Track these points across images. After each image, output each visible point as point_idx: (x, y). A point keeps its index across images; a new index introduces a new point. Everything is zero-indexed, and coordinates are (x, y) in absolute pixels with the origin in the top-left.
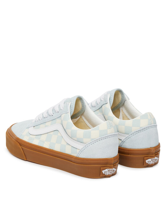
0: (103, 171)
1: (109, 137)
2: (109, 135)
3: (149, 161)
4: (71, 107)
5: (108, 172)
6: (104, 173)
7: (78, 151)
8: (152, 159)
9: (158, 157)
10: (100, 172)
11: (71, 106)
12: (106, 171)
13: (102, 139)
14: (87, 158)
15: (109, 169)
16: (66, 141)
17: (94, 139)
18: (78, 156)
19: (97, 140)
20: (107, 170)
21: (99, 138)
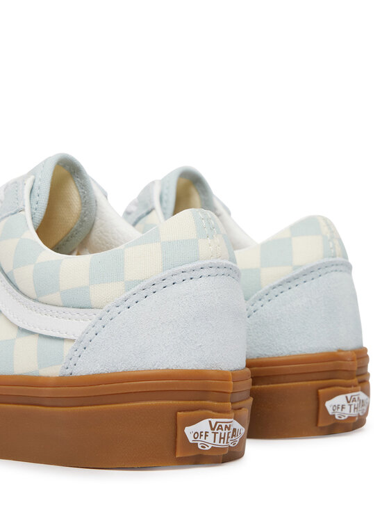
0: (189, 431)
1: (204, 272)
2: (207, 262)
3: (337, 405)
4: (36, 191)
5: (211, 435)
6: (191, 439)
7: (67, 347)
8: (349, 395)
9: (367, 392)
10: (176, 434)
11: (35, 187)
12: (201, 432)
13: (175, 279)
14: (113, 370)
15: (214, 421)
16: (15, 321)
17: (140, 282)
18: (67, 372)
19: (154, 287)
20: (203, 426)
21: (163, 275)
